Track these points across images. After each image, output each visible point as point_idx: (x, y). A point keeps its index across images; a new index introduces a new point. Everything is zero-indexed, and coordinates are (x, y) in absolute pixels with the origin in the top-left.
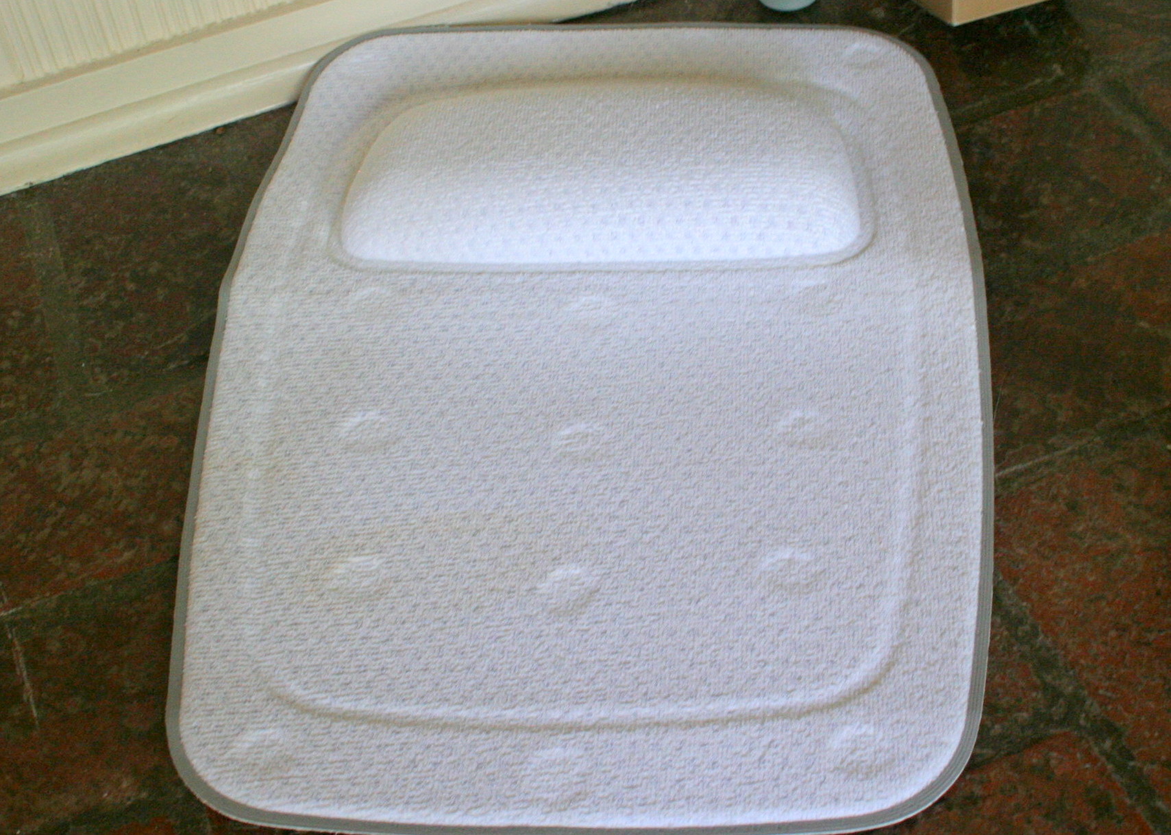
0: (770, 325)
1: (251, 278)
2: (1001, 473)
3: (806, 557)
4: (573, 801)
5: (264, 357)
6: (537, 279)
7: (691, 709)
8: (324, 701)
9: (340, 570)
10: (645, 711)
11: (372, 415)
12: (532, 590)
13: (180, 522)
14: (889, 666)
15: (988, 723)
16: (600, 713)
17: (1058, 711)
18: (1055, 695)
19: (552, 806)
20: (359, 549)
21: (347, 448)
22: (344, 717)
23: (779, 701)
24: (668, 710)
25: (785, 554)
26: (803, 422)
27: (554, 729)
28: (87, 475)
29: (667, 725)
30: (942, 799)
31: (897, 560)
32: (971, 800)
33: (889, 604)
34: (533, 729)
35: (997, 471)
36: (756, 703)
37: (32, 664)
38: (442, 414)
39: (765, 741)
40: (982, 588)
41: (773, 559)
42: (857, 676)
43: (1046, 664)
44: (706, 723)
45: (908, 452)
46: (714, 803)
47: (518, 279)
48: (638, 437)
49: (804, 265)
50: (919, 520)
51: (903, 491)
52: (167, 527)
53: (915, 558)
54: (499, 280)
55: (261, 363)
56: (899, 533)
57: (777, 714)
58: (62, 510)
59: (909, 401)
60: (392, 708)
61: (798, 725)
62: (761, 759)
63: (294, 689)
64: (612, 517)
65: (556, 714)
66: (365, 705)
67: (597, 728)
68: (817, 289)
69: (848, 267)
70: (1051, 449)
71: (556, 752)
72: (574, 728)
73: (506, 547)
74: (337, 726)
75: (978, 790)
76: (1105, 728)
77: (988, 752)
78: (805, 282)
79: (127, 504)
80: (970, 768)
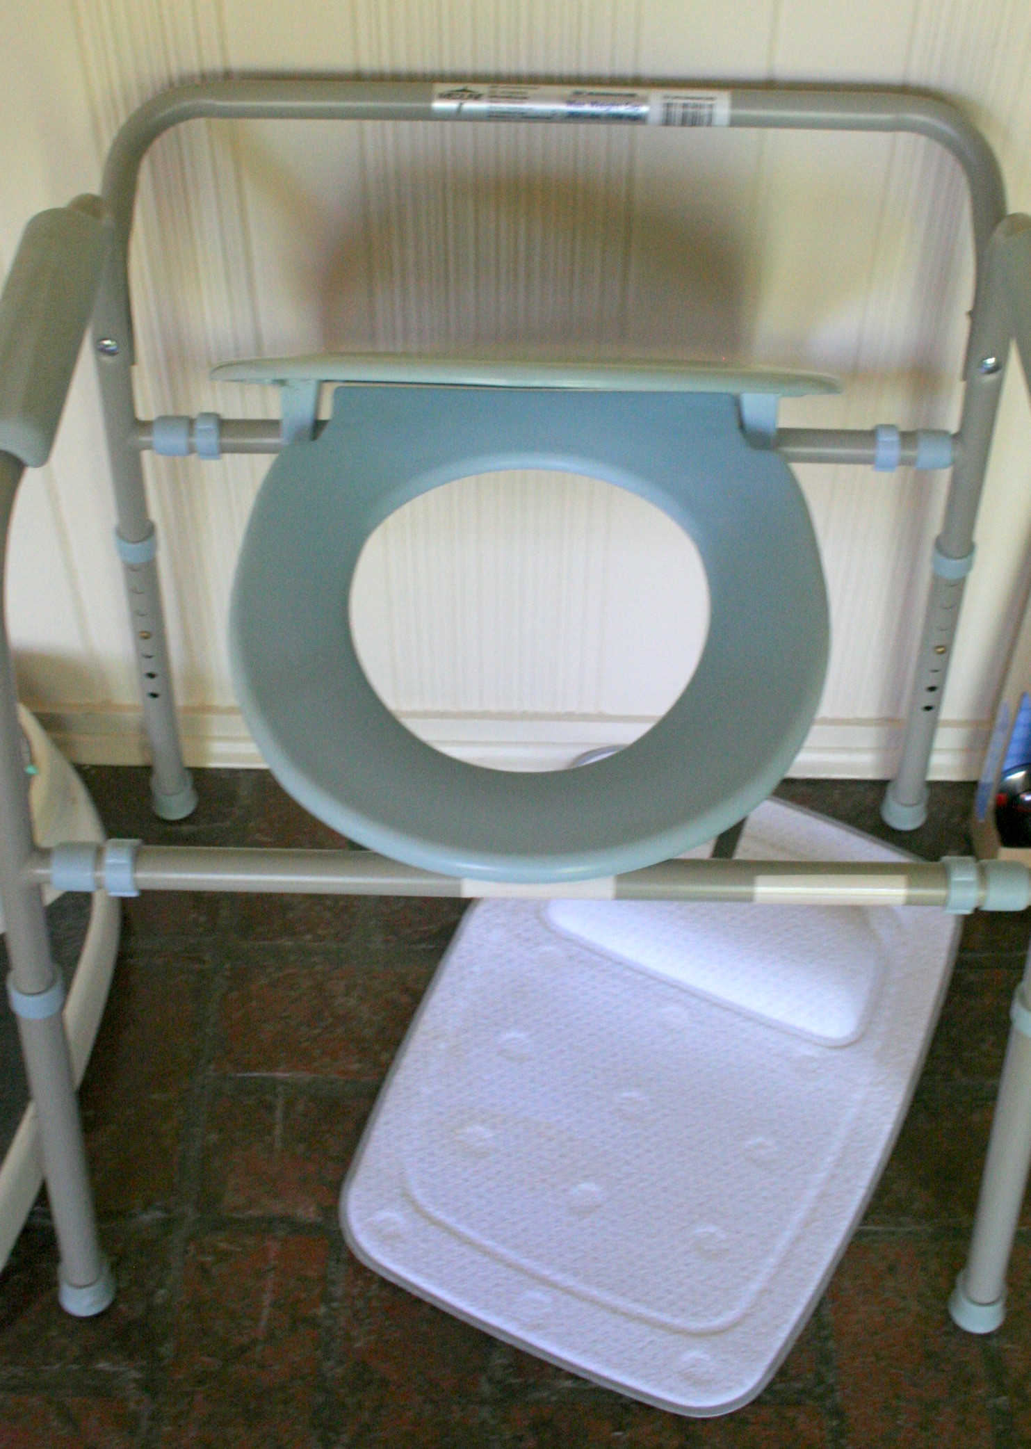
0: (772, 1071)
1: (488, 910)
2: (862, 1228)
3: (722, 1236)
4: (534, 1328)
5: (476, 969)
6: (652, 982)
7: (619, 1302)
8: (431, 1209)
9: (468, 1130)
10: (595, 1292)
11: (522, 1035)
12: (565, 1190)
13: (393, 1058)
14: (737, 1323)
15: (778, 1380)
16: (571, 1282)
17: (818, 1390)
18: (821, 1381)
19: (523, 1325)
20: (483, 1122)
21: (500, 1053)
22: (437, 1223)
23: (666, 1318)
24: (607, 1297)
25: (712, 1229)
26: (760, 1146)
27: (544, 1281)
28: (352, 1002)
29: (604, 1306)
30: (730, 1414)
31: (772, 1260)
32: (745, 1422)
33: (754, 1287)
34: (533, 1276)
35: (861, 1225)
36: (654, 1314)
37: (286, 1116)
38: (562, 1051)
39: (649, 1339)
40: (813, 1297)
41: (705, 1229)
42: (717, 1322)
43: (826, 1359)
44: (624, 1314)
45: (812, 1192)
46: (608, 1362)
47: (640, 978)
48: (665, 1116)
49: (811, 1040)
50: (797, 1239)
51: (798, 1216)
52: (385, 1057)
53: (784, 1264)
54: (628, 973)
55: (472, 973)
56: (781, 1243)
57: (663, 1326)
58: (330, 1020)
59: (829, 1159)
60: (463, 1228)
61: (672, 1338)
62: (642, 1349)
63: (418, 1193)
64: (627, 1163)
65: (547, 1272)
66: (450, 1221)
67: (567, 1291)
68: (812, 1059)
69: (835, 1053)
70: (899, 1224)
71: (538, 1295)
72: (554, 1285)
73: (562, 1156)
74: (432, 1228)
75: (751, 1418)
76: (838, 1413)
77: (768, 1397)
78: (806, 1051)
79: (368, 1032)
80: (753, 1403)
